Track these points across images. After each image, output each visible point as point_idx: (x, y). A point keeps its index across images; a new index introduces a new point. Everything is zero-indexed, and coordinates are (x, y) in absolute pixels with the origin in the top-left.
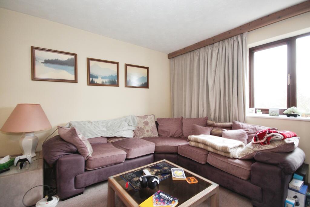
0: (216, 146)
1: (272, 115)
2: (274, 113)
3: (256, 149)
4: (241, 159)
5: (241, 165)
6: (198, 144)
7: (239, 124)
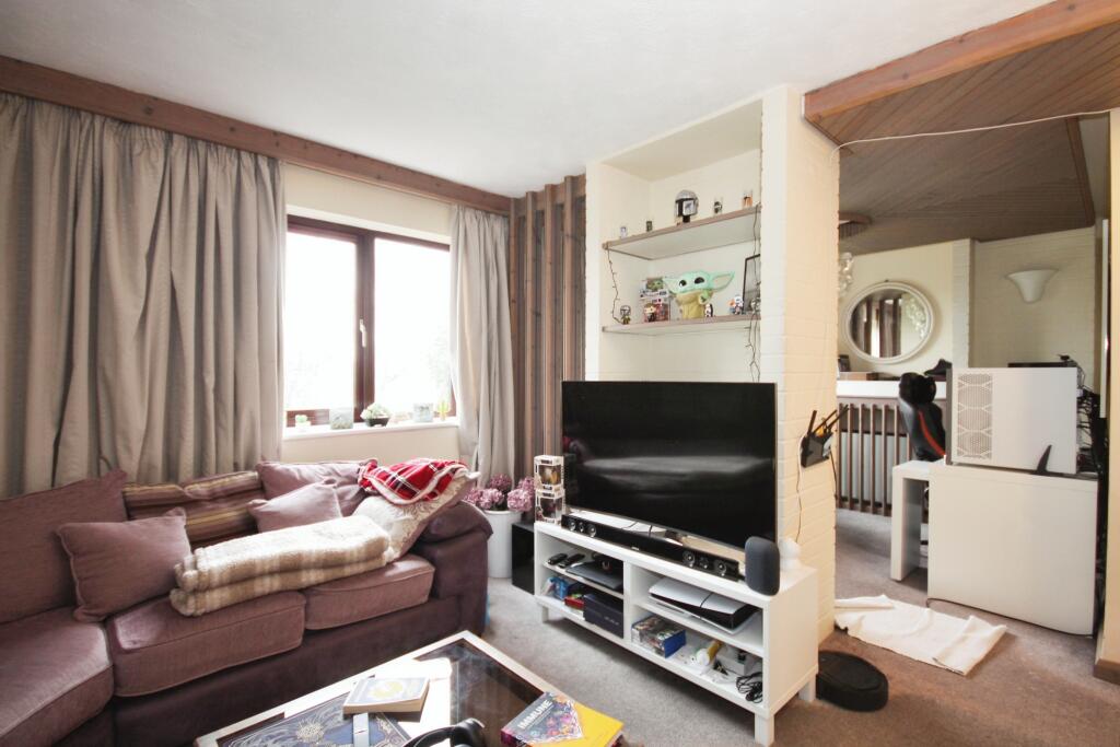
0: (343, 554)
1: (339, 428)
2: (342, 421)
3: (425, 515)
4: (403, 557)
5: (415, 571)
6: (247, 585)
7: (288, 470)
